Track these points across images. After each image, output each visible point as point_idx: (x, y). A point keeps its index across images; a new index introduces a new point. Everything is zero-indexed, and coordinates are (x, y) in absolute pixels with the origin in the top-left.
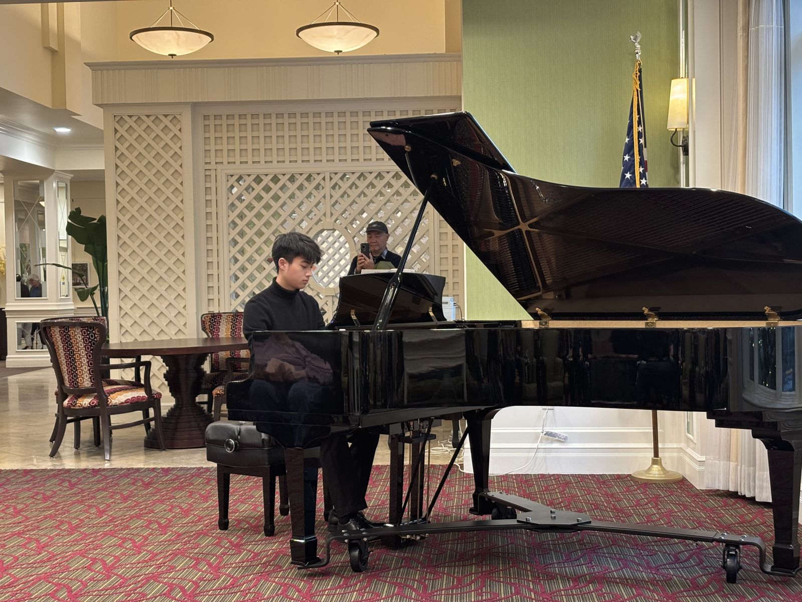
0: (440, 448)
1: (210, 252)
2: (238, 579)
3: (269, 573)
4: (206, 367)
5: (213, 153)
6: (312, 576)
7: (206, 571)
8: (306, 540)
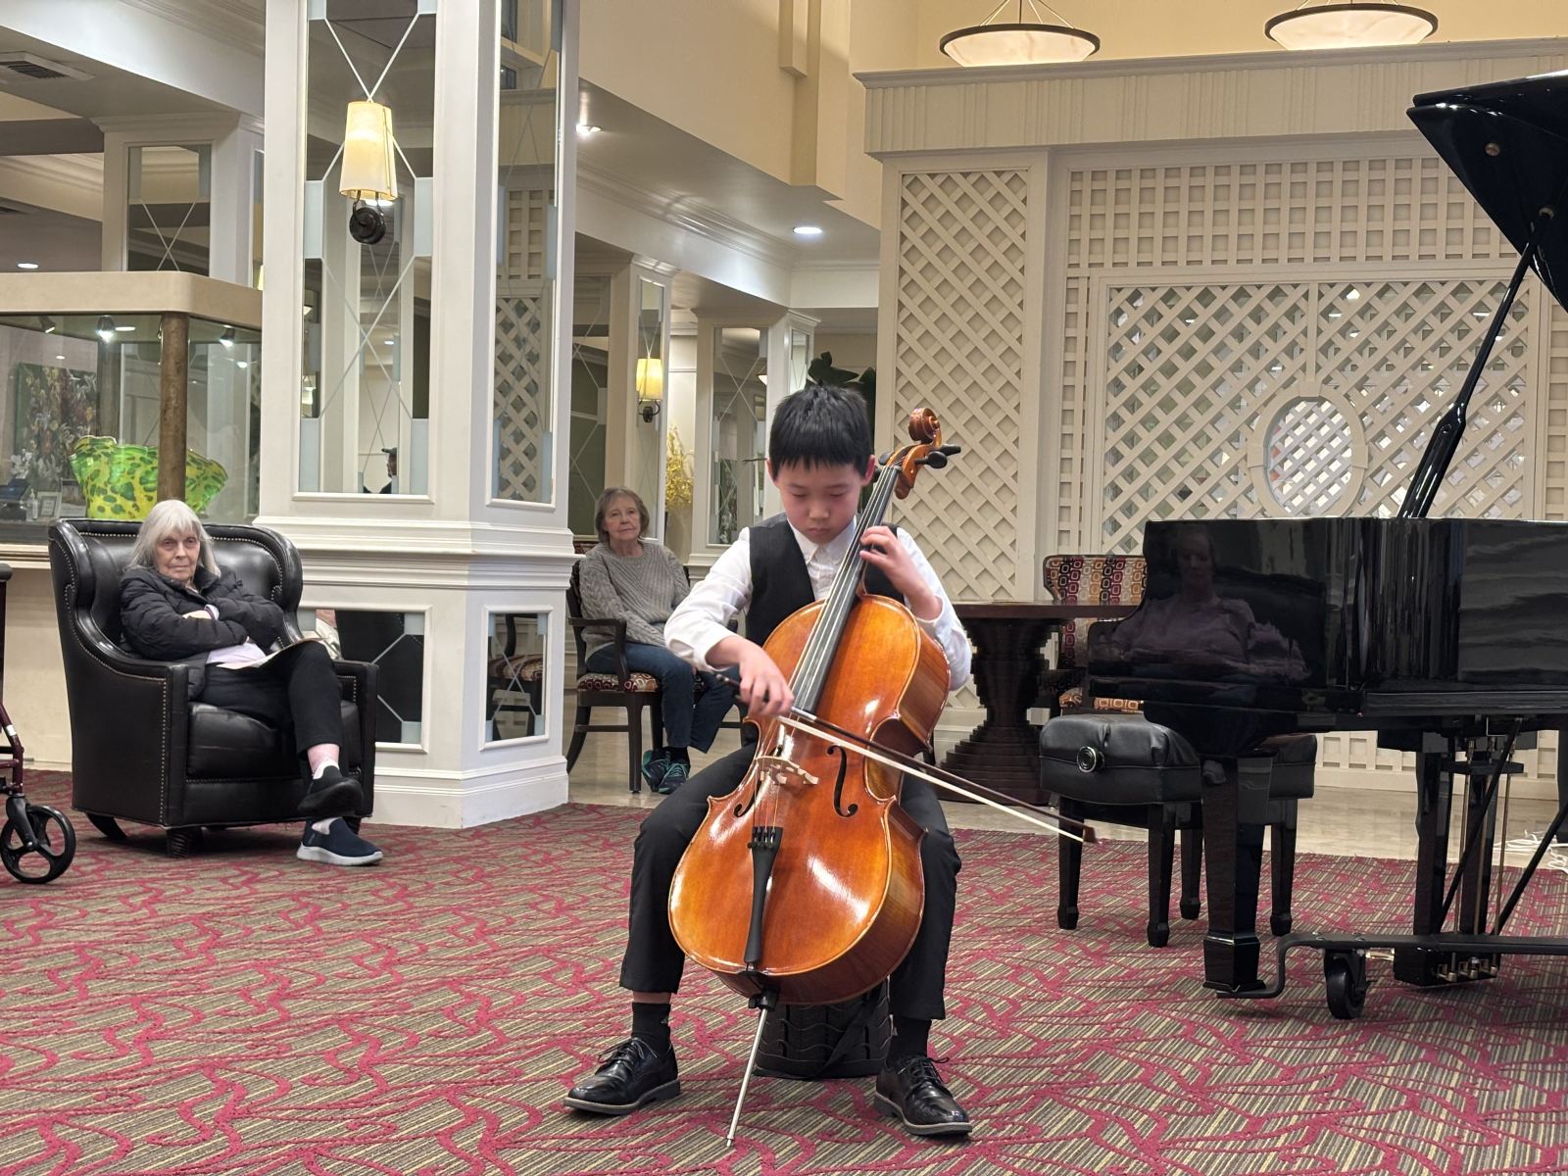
0: (1530, 842)
1: (1067, 438)
2: (1095, 1004)
3: (1159, 1003)
4: (1049, 652)
5: (1085, 243)
6: (1247, 1015)
7: (1034, 987)
8: (1235, 941)
